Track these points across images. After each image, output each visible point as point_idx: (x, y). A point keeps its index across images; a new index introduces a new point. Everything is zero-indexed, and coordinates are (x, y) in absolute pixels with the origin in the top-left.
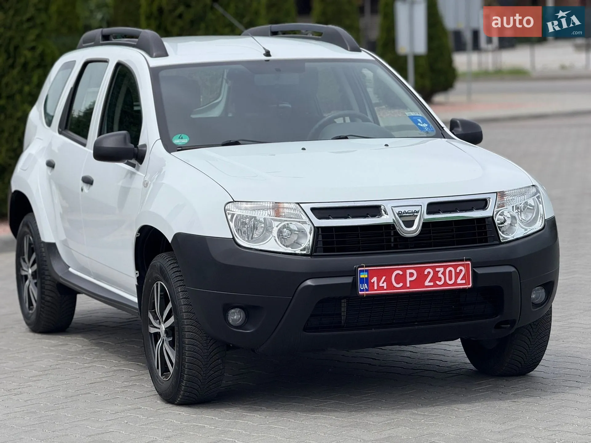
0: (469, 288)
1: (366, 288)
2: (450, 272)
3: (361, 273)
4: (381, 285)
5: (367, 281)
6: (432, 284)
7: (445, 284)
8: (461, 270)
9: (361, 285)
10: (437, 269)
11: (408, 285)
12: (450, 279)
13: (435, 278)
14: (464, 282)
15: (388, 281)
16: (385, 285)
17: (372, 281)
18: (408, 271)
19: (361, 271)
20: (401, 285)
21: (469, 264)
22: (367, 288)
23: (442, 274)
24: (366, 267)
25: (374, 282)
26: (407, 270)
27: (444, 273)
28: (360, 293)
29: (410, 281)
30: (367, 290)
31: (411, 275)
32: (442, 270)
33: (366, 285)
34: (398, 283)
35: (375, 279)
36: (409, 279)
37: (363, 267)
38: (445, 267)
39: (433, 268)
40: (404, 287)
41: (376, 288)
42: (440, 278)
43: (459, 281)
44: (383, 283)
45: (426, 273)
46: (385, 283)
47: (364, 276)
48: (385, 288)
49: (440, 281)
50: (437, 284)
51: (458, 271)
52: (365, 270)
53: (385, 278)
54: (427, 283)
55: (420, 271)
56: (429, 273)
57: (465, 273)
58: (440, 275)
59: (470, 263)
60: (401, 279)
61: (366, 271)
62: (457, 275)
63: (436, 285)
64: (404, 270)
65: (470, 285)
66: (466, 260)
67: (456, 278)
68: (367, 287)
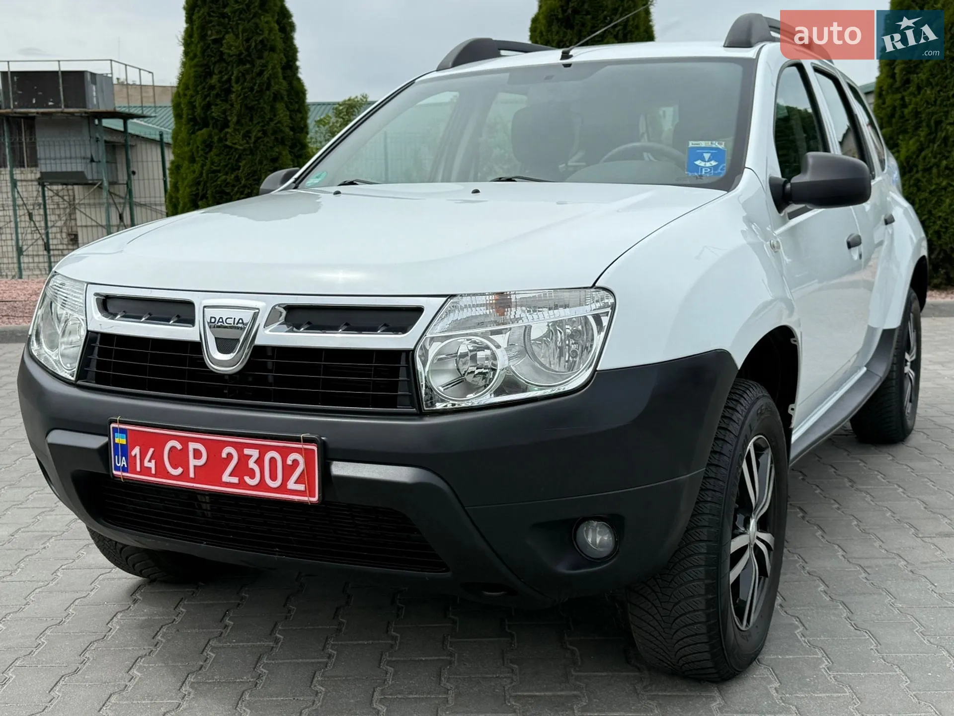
0: (313, 505)
1: (124, 465)
2: (273, 461)
3: (116, 434)
4: (147, 464)
5: (124, 451)
6: (235, 480)
7: (262, 485)
8: (296, 463)
9: (116, 457)
10: (247, 451)
11: (192, 475)
12: (273, 477)
13: (242, 469)
14: (301, 487)
15: (157, 457)
16: (152, 465)
17: (133, 453)
18: (192, 446)
19: (115, 430)
20: (179, 471)
21: (313, 450)
22: (126, 466)
23: (255, 462)
24: (121, 422)
25: (135, 455)
26: (190, 443)
27: (260, 462)
28: (115, 472)
29: (195, 467)
30: (124, 469)
31: (197, 454)
32: (255, 453)
33: (124, 458)
34: (175, 467)
35: (136, 451)
36: (193, 462)
37: (115, 422)
38: (263, 450)
39: (239, 447)
40: (184, 476)
41: (138, 469)
42: (253, 471)
43: (291, 485)
44: (150, 461)
45: (224, 455)
46: (153, 461)
47: (121, 440)
48: (153, 472)
49: (252, 476)
50: (245, 482)
51: (289, 462)
52: (120, 429)
53: (154, 452)
54: (226, 478)
55: (214, 449)
56: (230, 456)
57: (304, 470)
58: (252, 464)
59: (315, 448)
60: (179, 458)
61: (123, 431)
62: (289, 470)
63: (242, 484)
64: (185, 441)
65: (314, 497)
66: (307, 441)
67: (285, 479)
68: (125, 463)
